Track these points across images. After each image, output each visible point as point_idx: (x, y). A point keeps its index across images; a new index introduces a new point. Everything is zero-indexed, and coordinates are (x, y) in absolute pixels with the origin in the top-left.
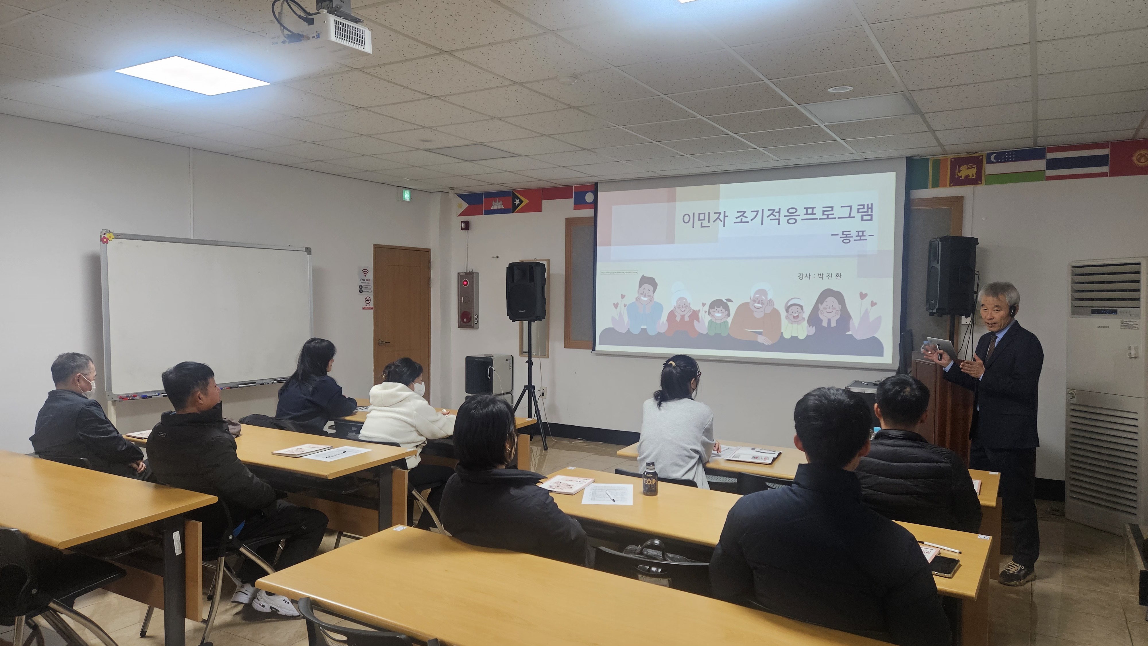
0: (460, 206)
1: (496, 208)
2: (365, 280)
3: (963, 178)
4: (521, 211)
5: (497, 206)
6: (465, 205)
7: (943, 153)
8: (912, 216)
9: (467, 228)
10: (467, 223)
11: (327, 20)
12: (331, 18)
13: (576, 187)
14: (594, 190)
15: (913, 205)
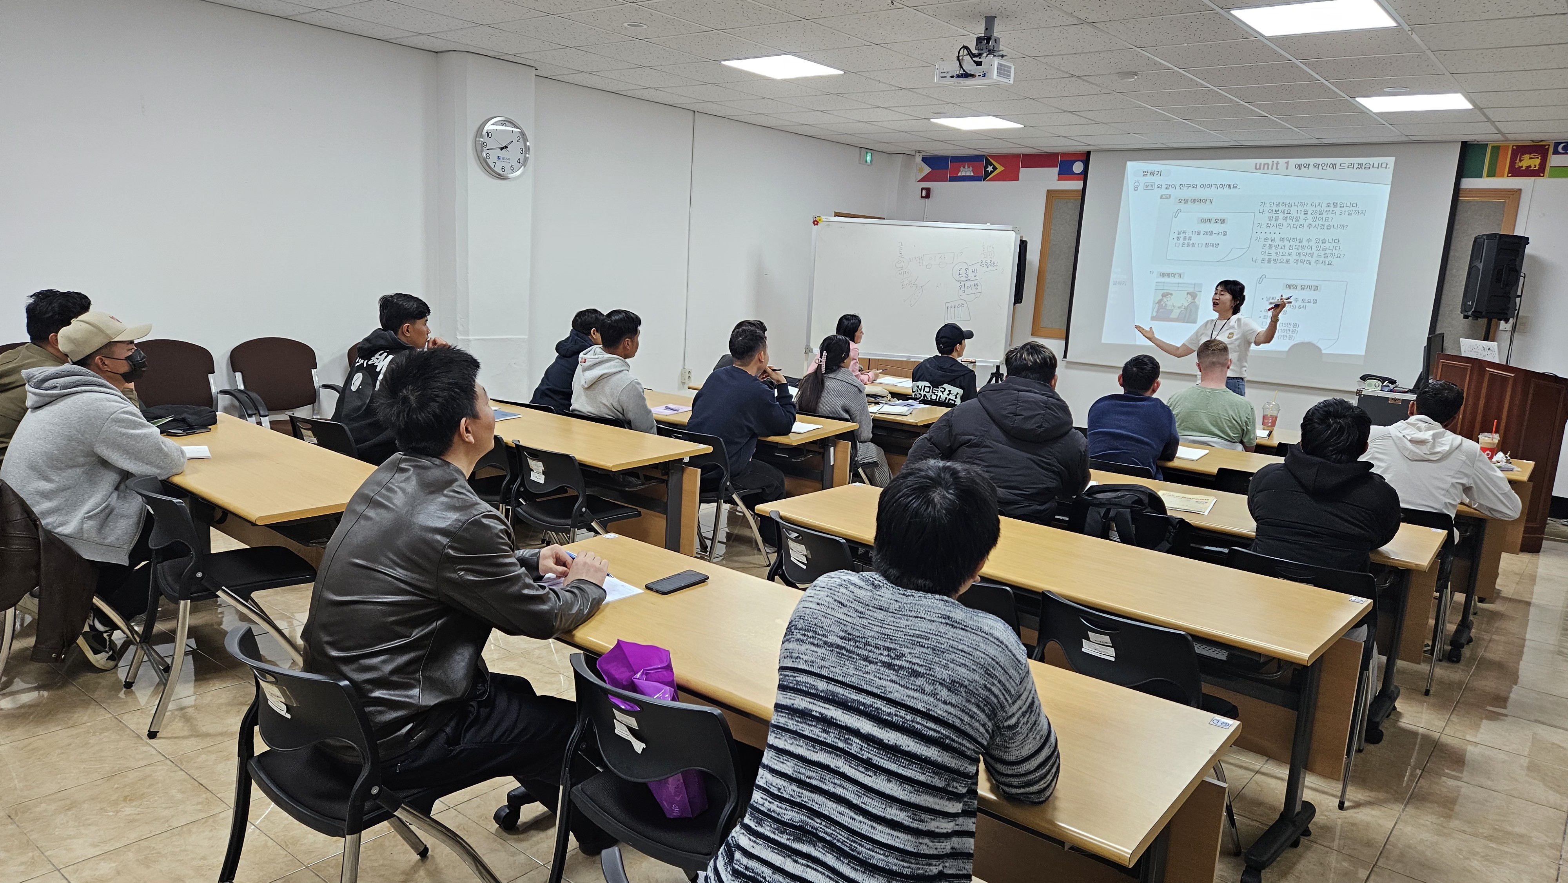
0: (921, 170)
1: (963, 174)
3: (1523, 168)
4: (993, 179)
5: (966, 172)
6: (927, 170)
7: (1504, 139)
8: (1459, 208)
9: (928, 196)
10: (928, 190)
11: (992, 63)
12: (996, 61)
13: (1063, 155)
14: (1084, 158)
15: (1462, 195)
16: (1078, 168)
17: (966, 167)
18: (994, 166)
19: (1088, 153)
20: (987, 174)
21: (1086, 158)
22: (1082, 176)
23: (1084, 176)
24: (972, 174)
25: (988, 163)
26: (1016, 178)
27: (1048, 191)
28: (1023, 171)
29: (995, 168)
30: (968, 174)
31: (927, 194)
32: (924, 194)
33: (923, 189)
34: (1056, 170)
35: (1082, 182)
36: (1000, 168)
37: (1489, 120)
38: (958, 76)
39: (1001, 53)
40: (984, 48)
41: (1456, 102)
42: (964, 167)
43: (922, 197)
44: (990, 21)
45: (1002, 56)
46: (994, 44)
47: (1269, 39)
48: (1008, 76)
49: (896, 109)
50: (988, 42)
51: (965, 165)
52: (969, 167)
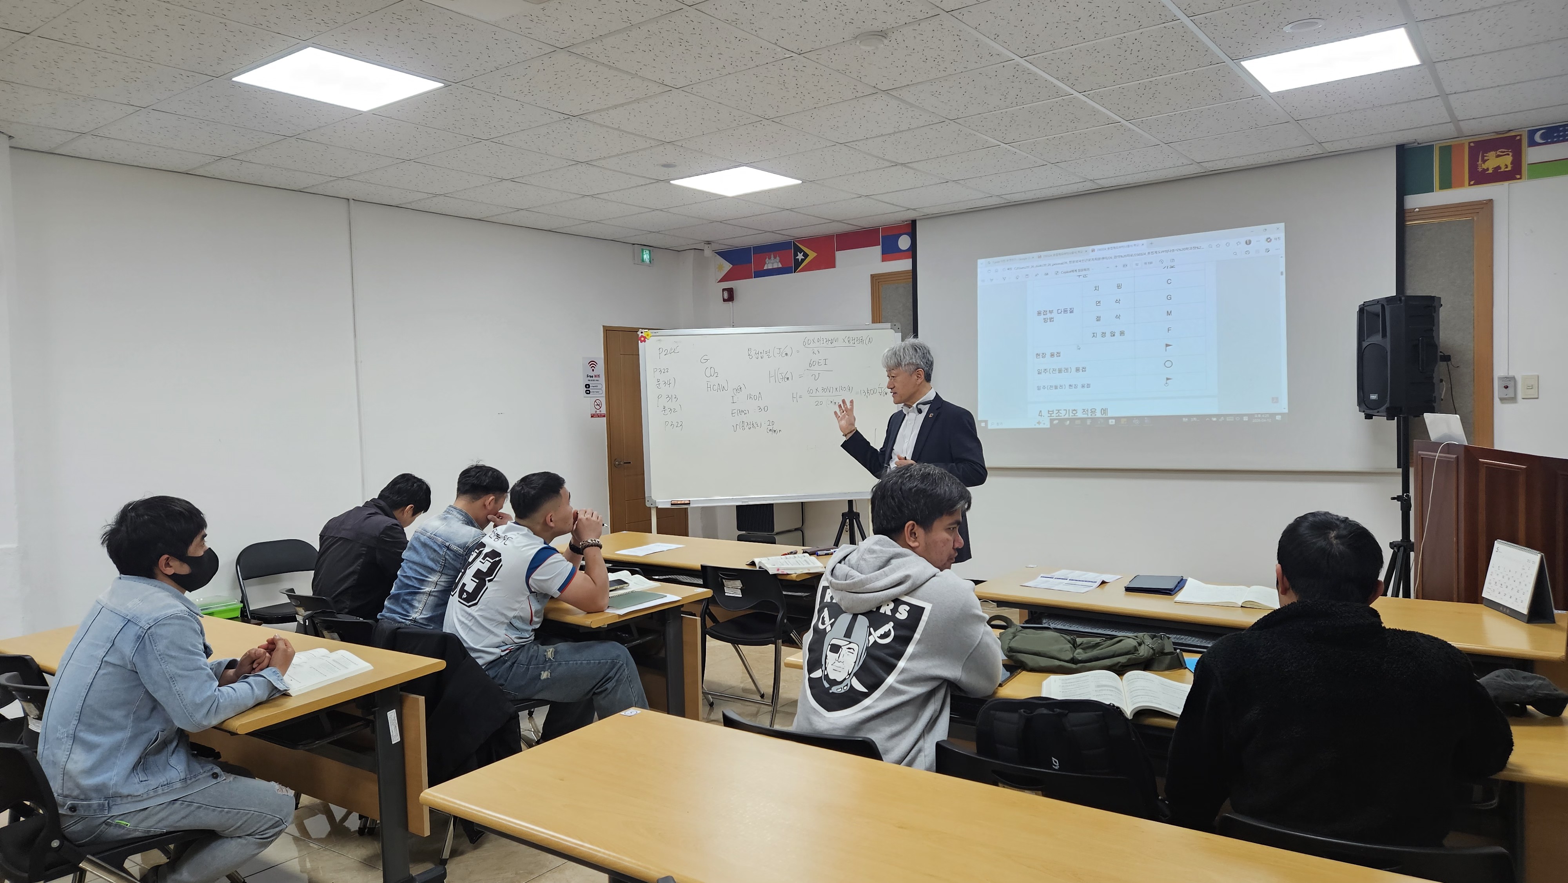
0: (720, 268)
1: (770, 267)
2: (592, 377)
3: (1490, 171)
4: (807, 269)
6: (727, 266)
7: (1455, 134)
8: (1408, 234)
10: (730, 291)
13: (885, 229)
14: (910, 230)
15: (1409, 218)
16: (904, 243)
17: (772, 258)
18: (805, 252)
19: (914, 223)
20: (798, 264)
21: (911, 228)
22: (910, 253)
23: (912, 252)
24: (780, 266)
25: (798, 250)
26: (833, 265)
27: (873, 276)
28: (840, 255)
29: (806, 255)
30: (775, 266)
31: (730, 296)
32: (726, 296)
33: (724, 290)
34: (878, 249)
35: (911, 260)
36: (812, 255)
37: (1440, 91)
42: (770, 258)
43: (724, 300)
51: (772, 256)
52: (775, 257)
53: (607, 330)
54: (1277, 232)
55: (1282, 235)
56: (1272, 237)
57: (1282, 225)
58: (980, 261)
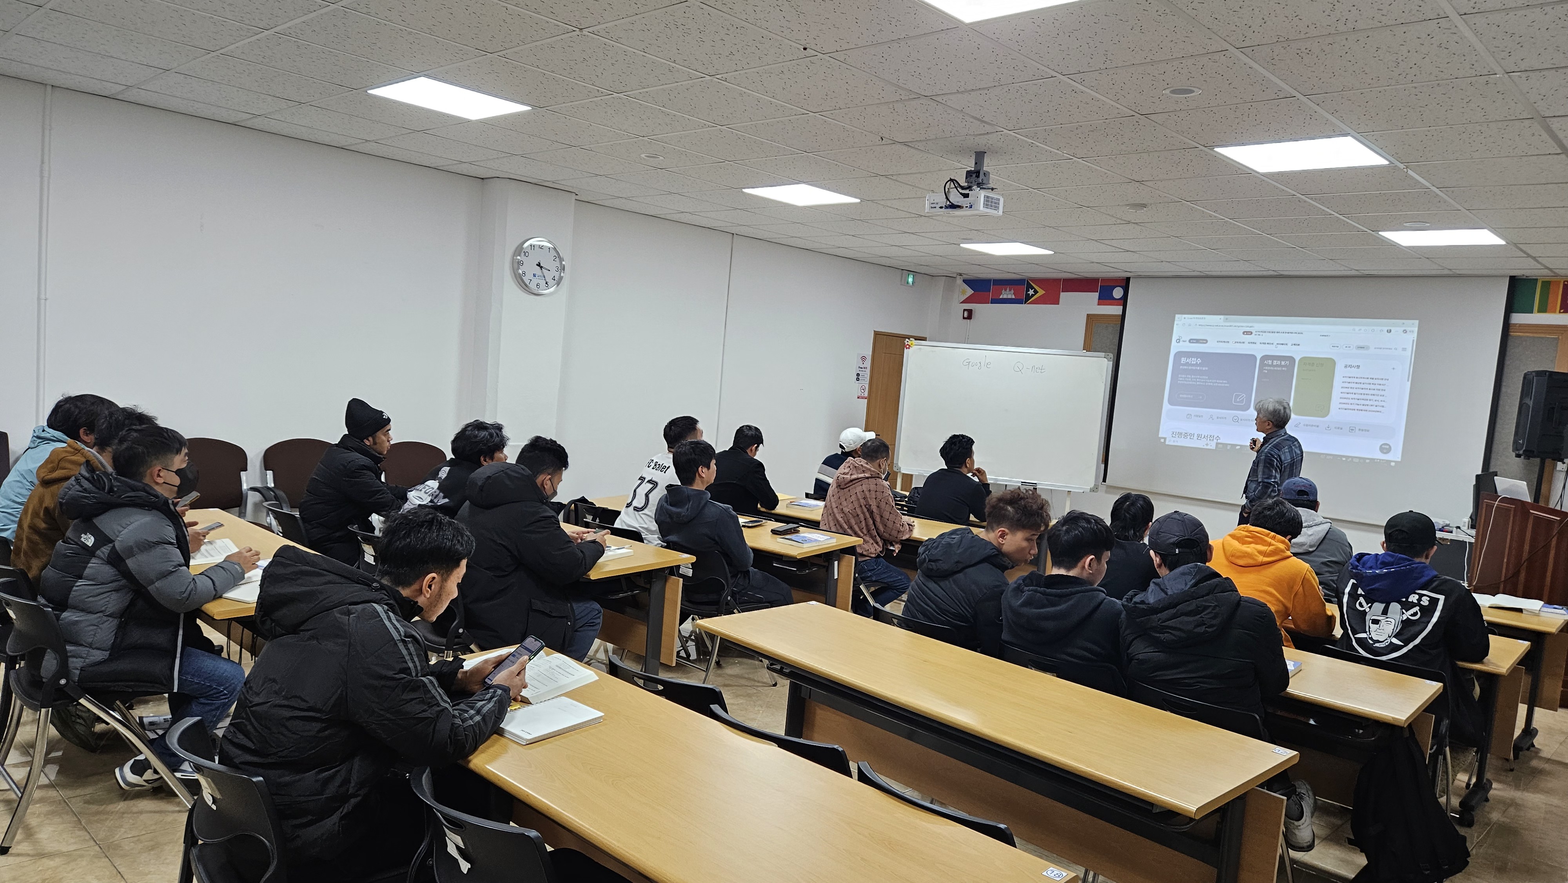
0: (964, 292)
1: (1005, 297)
2: (862, 368)
4: (1036, 302)
5: (1007, 294)
6: (969, 292)
7: (1553, 274)
8: (1510, 343)
9: (970, 317)
10: (970, 312)
11: (979, 195)
12: (982, 194)
13: (1104, 280)
15: (1512, 330)
16: (1118, 293)
17: (1008, 291)
18: (1035, 289)
19: (1128, 280)
20: (1028, 297)
21: (1125, 283)
22: (1122, 302)
23: (1124, 301)
24: (1013, 297)
25: (1030, 287)
26: (1056, 302)
27: (1088, 315)
28: (1064, 296)
29: (1036, 292)
30: (1009, 297)
31: (969, 315)
32: (966, 315)
33: (965, 310)
34: (1097, 295)
35: (1122, 307)
36: (1041, 292)
37: (1529, 256)
38: (946, 207)
39: (991, 186)
40: (974, 182)
41: (1484, 237)
42: (1006, 290)
43: (964, 318)
44: (980, 156)
45: (992, 189)
46: (984, 178)
47: (1264, 175)
48: (997, 208)
49: (923, 234)
50: (978, 176)
51: (1008, 289)
52: (1010, 290)
53: (877, 334)
54: (1413, 326)
55: (1416, 329)
56: (1408, 329)
57: (1417, 322)
58: (1177, 316)
